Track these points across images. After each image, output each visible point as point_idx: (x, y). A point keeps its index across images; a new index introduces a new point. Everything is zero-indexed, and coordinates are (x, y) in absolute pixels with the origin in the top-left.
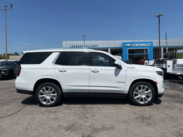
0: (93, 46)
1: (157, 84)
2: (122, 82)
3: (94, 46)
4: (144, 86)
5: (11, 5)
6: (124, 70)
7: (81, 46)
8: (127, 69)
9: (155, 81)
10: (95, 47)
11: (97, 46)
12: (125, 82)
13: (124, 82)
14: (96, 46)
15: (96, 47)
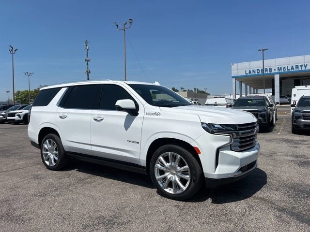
0: (295, 68)
1: (200, 153)
2: (135, 142)
3: (297, 67)
4: (175, 154)
5: (131, 21)
6: (140, 118)
7: (268, 70)
8: (146, 116)
9: (193, 145)
10: (300, 69)
11: (306, 66)
12: (140, 143)
13: (138, 143)
14: (301, 66)
15: (303, 68)
